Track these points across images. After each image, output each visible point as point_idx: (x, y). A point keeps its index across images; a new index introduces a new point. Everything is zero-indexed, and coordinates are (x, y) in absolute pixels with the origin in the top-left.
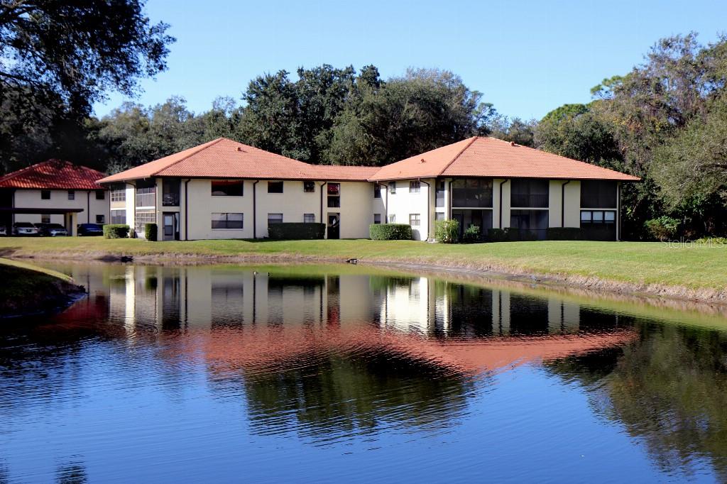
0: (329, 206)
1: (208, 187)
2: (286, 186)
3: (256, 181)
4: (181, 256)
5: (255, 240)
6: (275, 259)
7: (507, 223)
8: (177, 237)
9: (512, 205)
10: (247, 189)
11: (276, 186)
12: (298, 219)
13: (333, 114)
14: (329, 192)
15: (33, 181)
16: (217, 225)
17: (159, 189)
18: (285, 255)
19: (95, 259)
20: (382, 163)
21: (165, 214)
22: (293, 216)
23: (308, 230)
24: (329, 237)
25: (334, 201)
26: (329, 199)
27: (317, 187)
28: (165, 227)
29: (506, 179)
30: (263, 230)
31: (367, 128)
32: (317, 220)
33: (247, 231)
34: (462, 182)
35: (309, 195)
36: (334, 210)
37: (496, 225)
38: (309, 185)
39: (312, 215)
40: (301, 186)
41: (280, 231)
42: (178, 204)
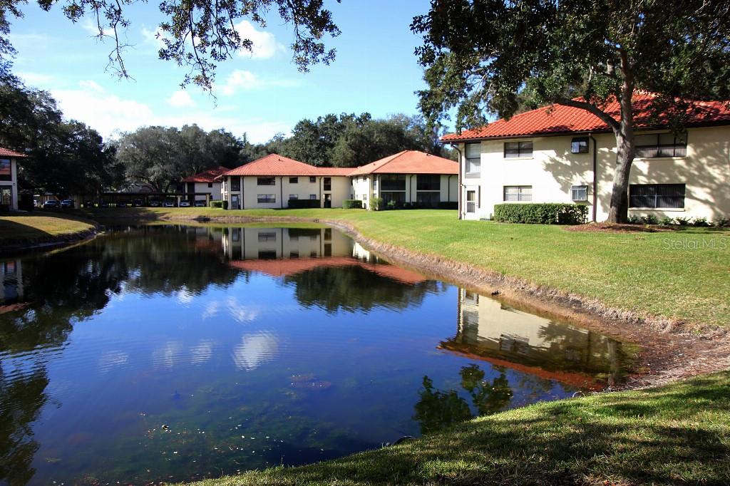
0: (325, 190)
1: (255, 181)
2: (299, 179)
3: (281, 177)
4: (233, 218)
5: (282, 208)
6: (282, 220)
7: (414, 199)
8: (239, 208)
9: (418, 189)
10: (277, 181)
11: (294, 179)
12: (307, 198)
13: (336, 139)
14: (325, 182)
15: (205, 178)
16: (260, 201)
17: (229, 182)
18: (288, 217)
19: (194, 219)
20: (356, 166)
21: (233, 195)
22: (303, 196)
23: (312, 203)
24: (325, 207)
25: (328, 187)
26: (325, 186)
27: (317, 180)
28: (232, 202)
29: (413, 174)
30: (286, 203)
31: (351, 146)
32: (318, 198)
33: (278, 204)
34: (387, 176)
35: (313, 184)
36: (327, 192)
37: (407, 200)
38: (313, 179)
39: (315, 195)
40: (308, 179)
41: (295, 204)
42: (239, 190)
